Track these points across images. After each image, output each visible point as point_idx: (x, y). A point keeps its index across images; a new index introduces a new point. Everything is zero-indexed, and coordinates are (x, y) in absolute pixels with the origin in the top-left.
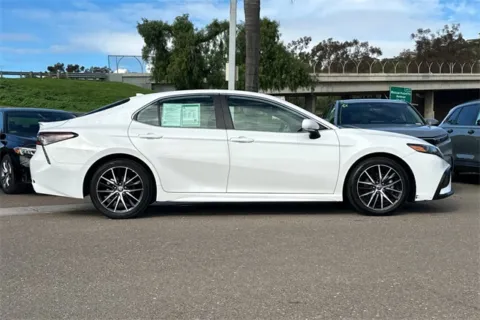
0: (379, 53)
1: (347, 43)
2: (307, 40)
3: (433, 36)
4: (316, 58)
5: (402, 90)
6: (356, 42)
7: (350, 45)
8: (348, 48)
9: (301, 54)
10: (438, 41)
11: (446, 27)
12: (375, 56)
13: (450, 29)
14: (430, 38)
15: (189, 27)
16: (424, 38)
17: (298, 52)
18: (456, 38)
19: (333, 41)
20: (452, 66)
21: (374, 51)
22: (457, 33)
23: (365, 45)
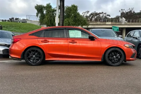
0: (110, 16)
1: (100, 13)
2: (88, 12)
3: (126, 11)
4: (91, 17)
5: (116, 27)
6: (103, 13)
7: (101, 13)
8: (100, 14)
9: (86, 16)
10: (127, 13)
11: (130, 9)
12: (108, 17)
13: (131, 9)
14: (125, 12)
15: (51, 7)
16: (123, 12)
17: (85, 15)
18: (133, 12)
19: (96, 12)
20: (131, 21)
21: (108, 15)
22: (133, 10)
23: (105, 14)
